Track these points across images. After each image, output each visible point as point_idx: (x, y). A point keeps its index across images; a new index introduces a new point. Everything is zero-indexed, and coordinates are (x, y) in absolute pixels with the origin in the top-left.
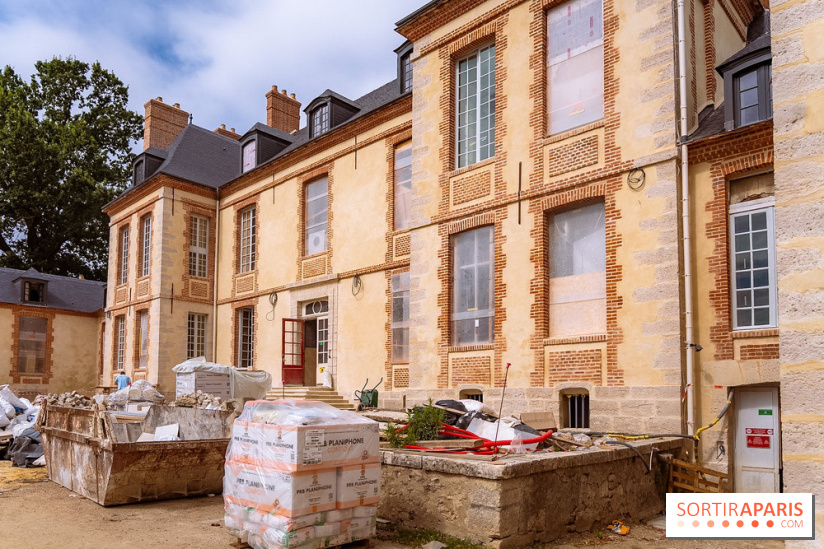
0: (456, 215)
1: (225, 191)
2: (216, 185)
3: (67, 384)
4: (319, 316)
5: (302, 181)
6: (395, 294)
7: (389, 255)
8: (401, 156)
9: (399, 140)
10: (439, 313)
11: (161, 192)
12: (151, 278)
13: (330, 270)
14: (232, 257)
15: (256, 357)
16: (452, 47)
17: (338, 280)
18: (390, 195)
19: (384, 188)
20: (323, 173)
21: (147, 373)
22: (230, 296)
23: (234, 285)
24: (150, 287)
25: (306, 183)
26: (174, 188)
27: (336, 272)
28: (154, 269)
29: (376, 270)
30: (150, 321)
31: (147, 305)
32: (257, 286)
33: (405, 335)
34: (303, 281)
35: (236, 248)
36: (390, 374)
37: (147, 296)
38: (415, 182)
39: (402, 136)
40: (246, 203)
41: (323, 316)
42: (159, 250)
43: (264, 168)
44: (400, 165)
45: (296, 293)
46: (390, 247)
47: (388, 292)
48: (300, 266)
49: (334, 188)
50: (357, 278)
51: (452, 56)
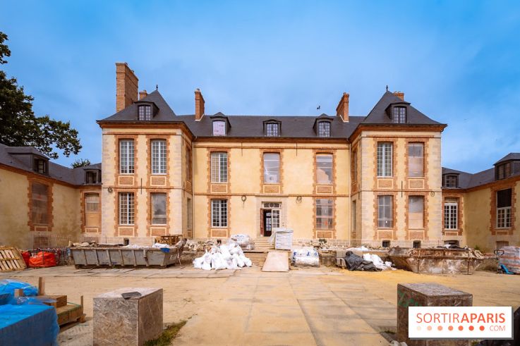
1: (200, 140)
2: (196, 135)
3: (62, 231)
4: (274, 209)
5: (263, 151)
6: (317, 206)
7: (314, 191)
8: (319, 158)
9: (319, 152)
10: (374, 218)
11: (179, 132)
12: (168, 176)
13: (282, 191)
14: (207, 173)
15: (230, 222)
16: (378, 139)
17: (287, 197)
18: (315, 171)
19: (312, 167)
20: (277, 152)
21: (168, 228)
22: (206, 192)
23: (209, 187)
24: (168, 181)
25: (264, 153)
26: (183, 131)
27: (286, 193)
28: (171, 172)
29: (308, 196)
30: (170, 200)
31: (165, 191)
32: (229, 190)
33: (322, 220)
34: (264, 194)
35: (209, 169)
36: (315, 233)
37: (165, 186)
38: (363, 176)
39: (320, 151)
40: (218, 150)
41: (276, 209)
42: (178, 163)
43: (237, 138)
44: (318, 161)
45: (260, 198)
46: (315, 189)
47: (314, 204)
48: (262, 187)
49: (283, 160)
50: (299, 197)
51: (378, 142)
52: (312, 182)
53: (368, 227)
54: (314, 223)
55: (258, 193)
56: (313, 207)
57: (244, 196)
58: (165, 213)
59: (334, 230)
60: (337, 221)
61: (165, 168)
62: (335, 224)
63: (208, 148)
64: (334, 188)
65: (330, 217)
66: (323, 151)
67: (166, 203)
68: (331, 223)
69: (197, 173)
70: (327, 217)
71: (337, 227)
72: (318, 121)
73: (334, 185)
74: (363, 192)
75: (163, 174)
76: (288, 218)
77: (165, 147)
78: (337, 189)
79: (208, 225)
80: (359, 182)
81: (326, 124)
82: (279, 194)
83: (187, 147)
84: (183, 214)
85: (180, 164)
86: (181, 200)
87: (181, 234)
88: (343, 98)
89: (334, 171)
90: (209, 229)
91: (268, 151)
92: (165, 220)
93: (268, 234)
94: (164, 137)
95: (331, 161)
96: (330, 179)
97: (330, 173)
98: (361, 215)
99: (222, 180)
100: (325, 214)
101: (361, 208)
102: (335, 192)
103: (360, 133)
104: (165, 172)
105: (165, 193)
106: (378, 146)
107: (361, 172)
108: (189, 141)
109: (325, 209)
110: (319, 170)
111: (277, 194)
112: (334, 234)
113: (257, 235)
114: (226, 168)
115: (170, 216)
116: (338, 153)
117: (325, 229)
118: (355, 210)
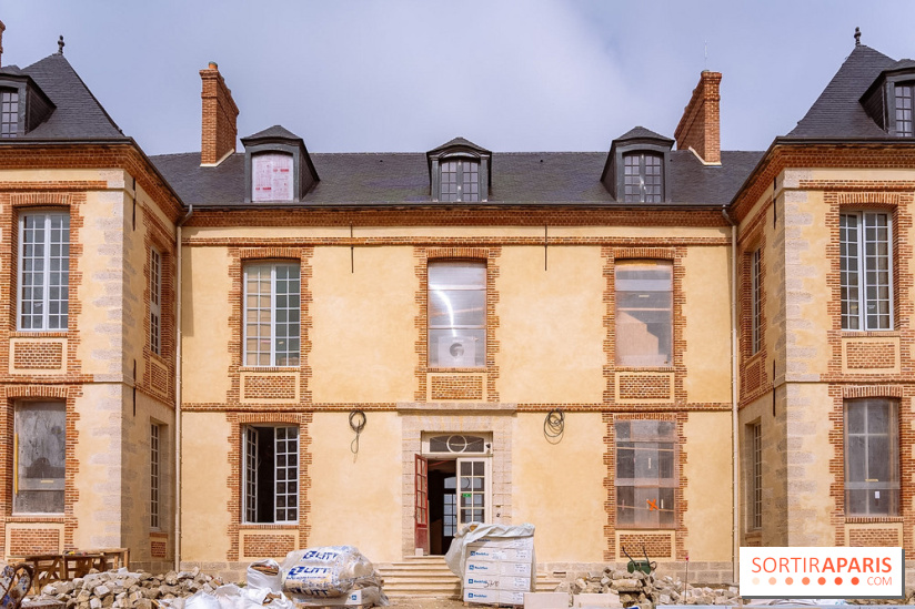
0: (856, 380)
2: (190, 198)
4: (463, 457)
5: (426, 256)
6: (620, 444)
7: (608, 394)
8: (624, 275)
9: (624, 255)
10: (831, 479)
11: (116, 177)
12: (73, 337)
13: (494, 395)
14: (227, 334)
15: (307, 507)
16: (842, 197)
17: (513, 413)
18: (609, 321)
19: (602, 309)
20: (476, 257)
21: (72, 526)
22: (222, 399)
23: (236, 382)
24: (72, 357)
25: (432, 261)
26: (135, 178)
27: (508, 399)
28: (86, 322)
29: (588, 409)
30: (78, 425)
31: (60, 391)
32: (306, 394)
33: (637, 495)
34: (430, 403)
35: (238, 322)
36: (612, 541)
37: (62, 372)
38: (792, 329)
39: (629, 252)
40: (269, 252)
41: (472, 458)
42: (109, 289)
43: (335, 209)
44: (621, 285)
45: (415, 418)
46: (611, 384)
47: (607, 439)
48: (423, 379)
49: (499, 284)
50: (555, 414)
51: (842, 207)
52: (602, 360)
53: (811, 513)
54: (607, 506)
55: (407, 400)
56: (604, 449)
57: (360, 411)
58: (60, 473)
59: (682, 529)
60: (689, 494)
61: (64, 311)
62: (684, 507)
63: (233, 245)
64: (679, 382)
65: (666, 483)
66: (638, 252)
67: (64, 437)
68: (670, 505)
69: (189, 331)
70: (655, 482)
71: (689, 517)
72: (619, 150)
73: (680, 371)
74: (789, 387)
75: (60, 330)
76: (515, 490)
77: (67, 236)
78: (688, 383)
79: (227, 518)
80: (772, 352)
81: (649, 159)
82: (482, 403)
83: (153, 239)
84: (127, 474)
85: (120, 294)
86: (118, 424)
87: (117, 547)
88: (699, 92)
89: (679, 321)
90: (234, 531)
91: (445, 252)
92: (60, 499)
93: (440, 544)
94: (63, 198)
95: (667, 286)
96: (662, 347)
97: (666, 328)
98: (784, 472)
99: (280, 359)
100: (648, 474)
101: (783, 445)
102: (681, 394)
103: (774, 179)
104: (65, 324)
105: (63, 400)
106: (842, 223)
107: (783, 313)
108: (167, 223)
109: (647, 454)
110: (626, 320)
111: (475, 404)
112: (680, 543)
113: (405, 551)
114: (295, 316)
115: (80, 482)
116: (691, 259)
117: (645, 527)
118: (758, 457)
